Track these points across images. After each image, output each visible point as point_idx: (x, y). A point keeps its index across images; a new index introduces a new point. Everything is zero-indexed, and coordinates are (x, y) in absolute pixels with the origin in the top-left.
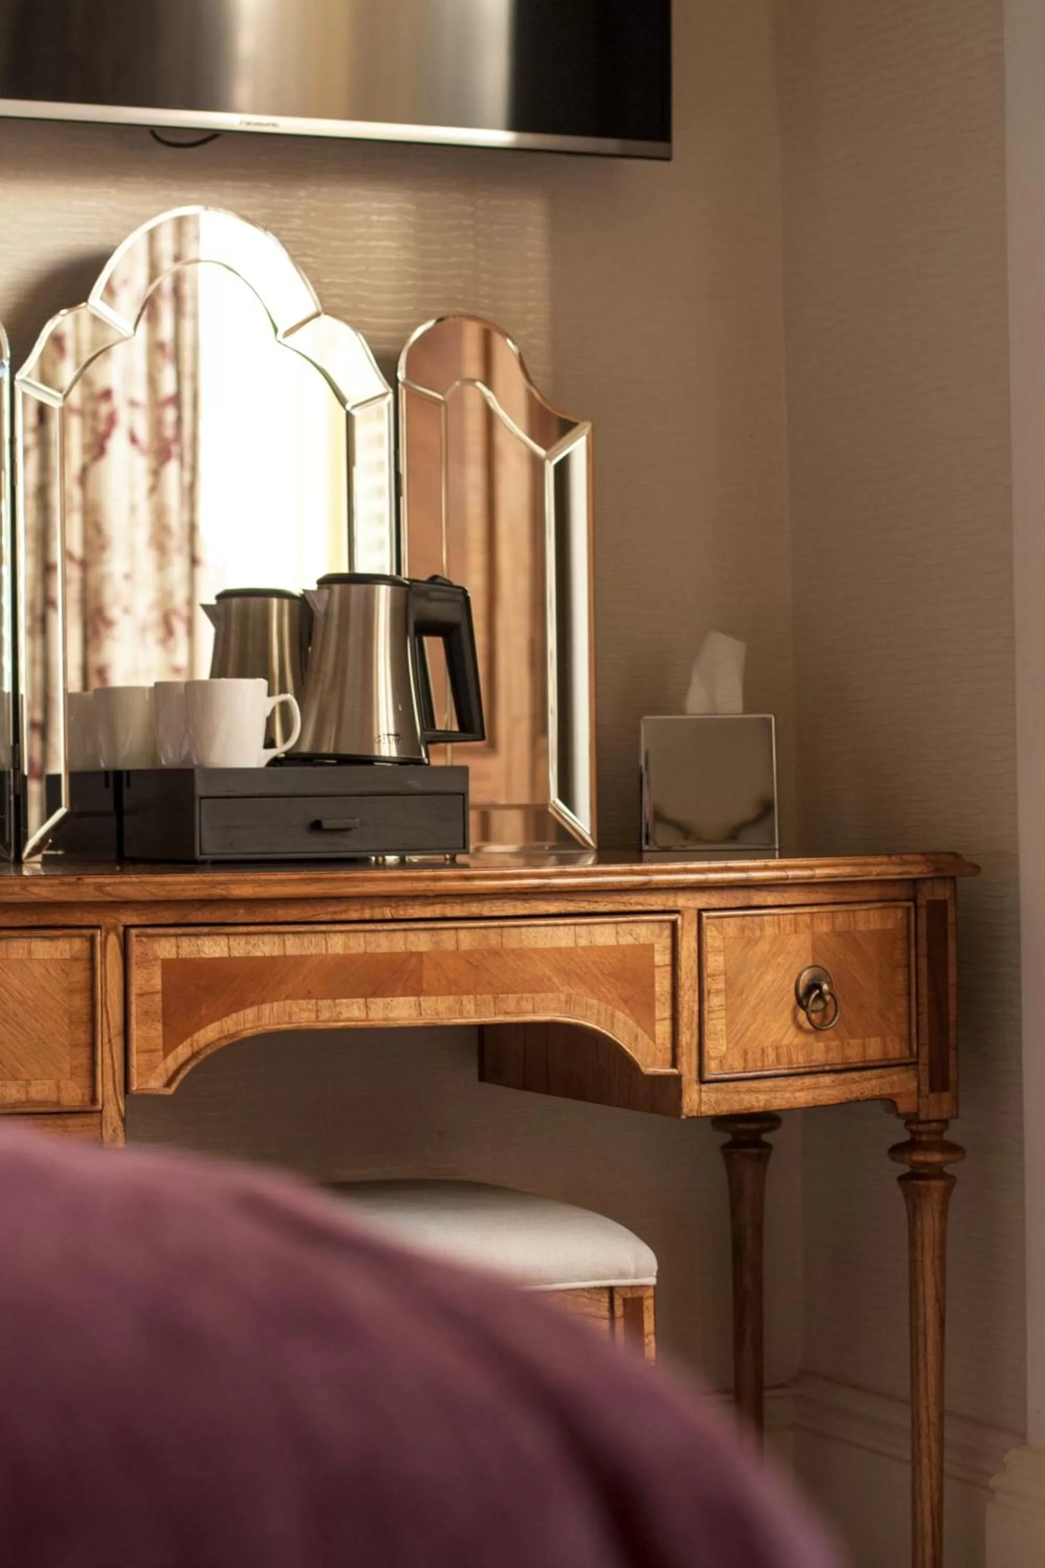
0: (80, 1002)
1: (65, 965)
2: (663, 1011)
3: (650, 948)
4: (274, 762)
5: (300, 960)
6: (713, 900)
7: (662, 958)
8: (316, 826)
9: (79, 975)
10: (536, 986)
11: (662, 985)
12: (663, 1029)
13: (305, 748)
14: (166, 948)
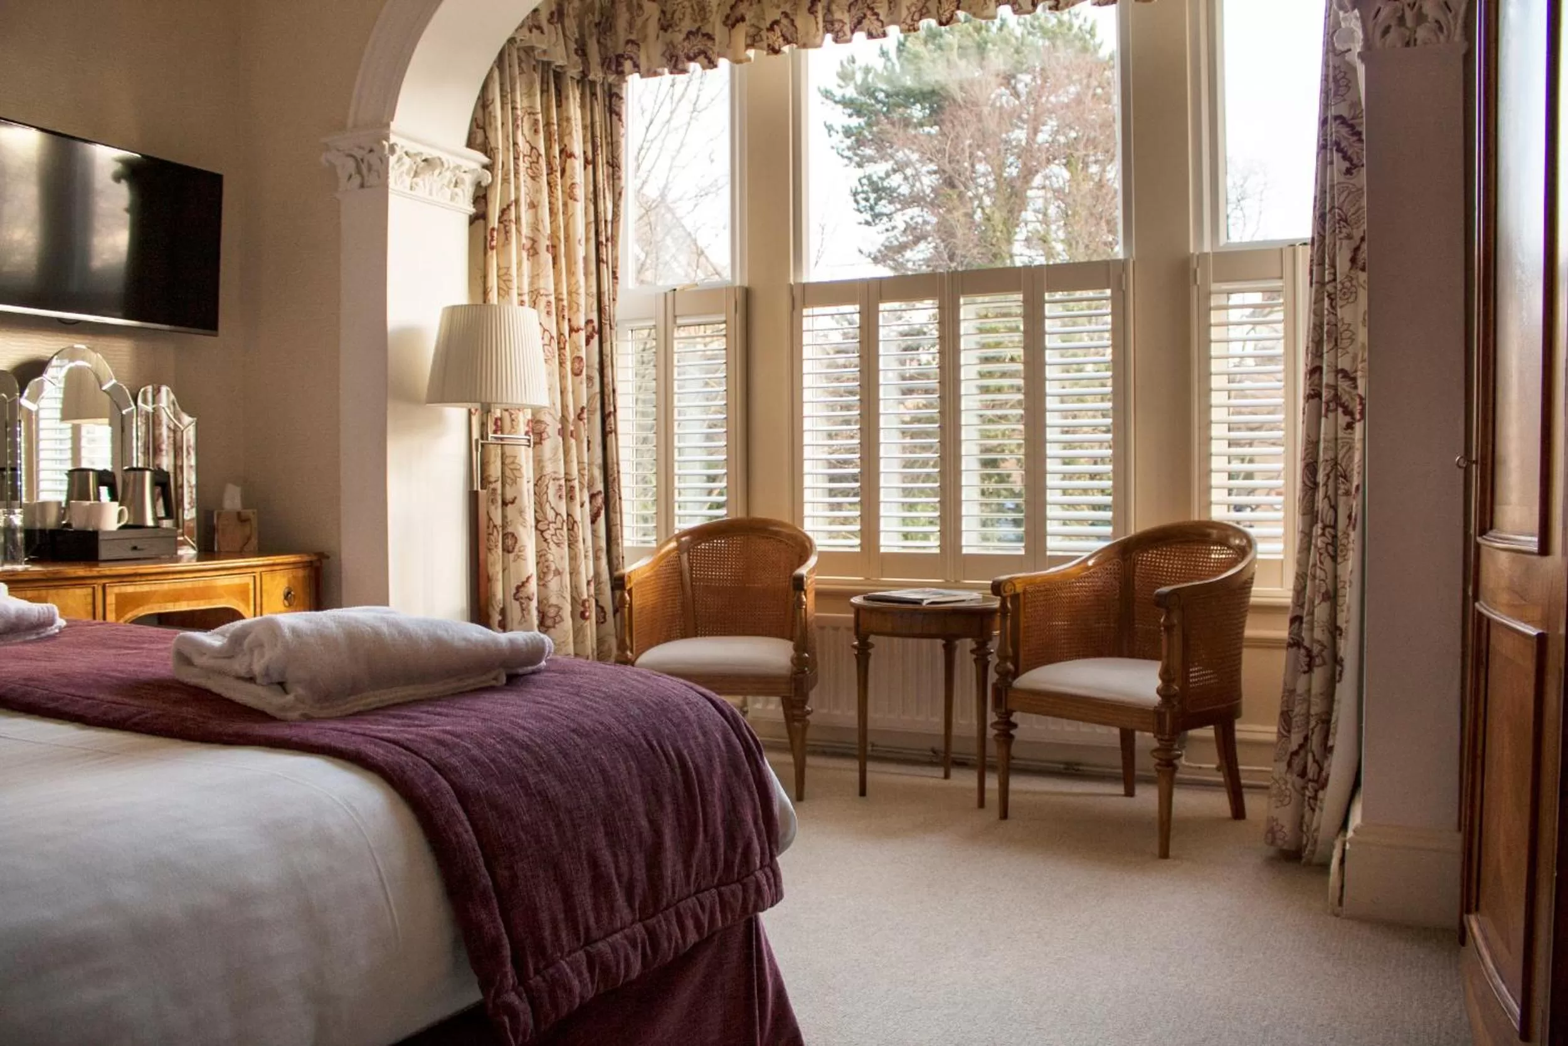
0: (90, 608)
1: (86, 596)
2: (252, 602)
3: (248, 584)
4: (121, 528)
5: (155, 592)
6: (264, 569)
7: (251, 587)
8: (135, 548)
9: (90, 599)
10: (220, 596)
11: (252, 595)
12: (252, 607)
13: (131, 523)
14: (116, 590)
